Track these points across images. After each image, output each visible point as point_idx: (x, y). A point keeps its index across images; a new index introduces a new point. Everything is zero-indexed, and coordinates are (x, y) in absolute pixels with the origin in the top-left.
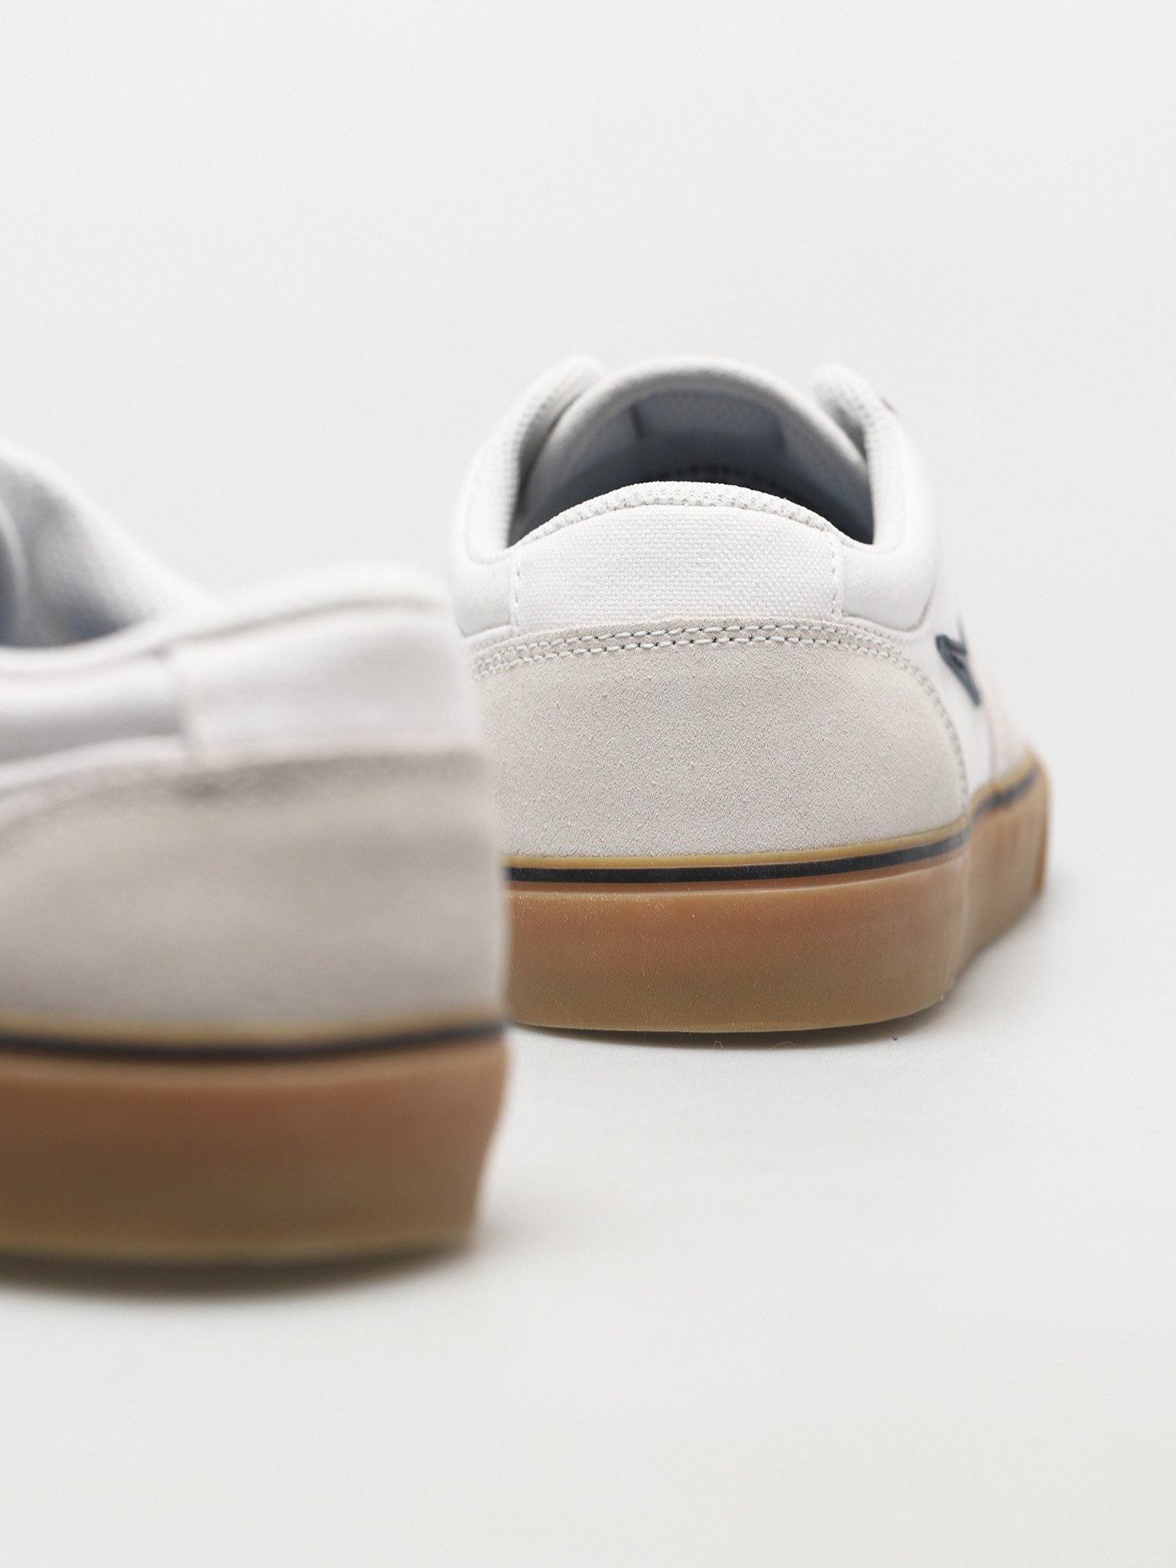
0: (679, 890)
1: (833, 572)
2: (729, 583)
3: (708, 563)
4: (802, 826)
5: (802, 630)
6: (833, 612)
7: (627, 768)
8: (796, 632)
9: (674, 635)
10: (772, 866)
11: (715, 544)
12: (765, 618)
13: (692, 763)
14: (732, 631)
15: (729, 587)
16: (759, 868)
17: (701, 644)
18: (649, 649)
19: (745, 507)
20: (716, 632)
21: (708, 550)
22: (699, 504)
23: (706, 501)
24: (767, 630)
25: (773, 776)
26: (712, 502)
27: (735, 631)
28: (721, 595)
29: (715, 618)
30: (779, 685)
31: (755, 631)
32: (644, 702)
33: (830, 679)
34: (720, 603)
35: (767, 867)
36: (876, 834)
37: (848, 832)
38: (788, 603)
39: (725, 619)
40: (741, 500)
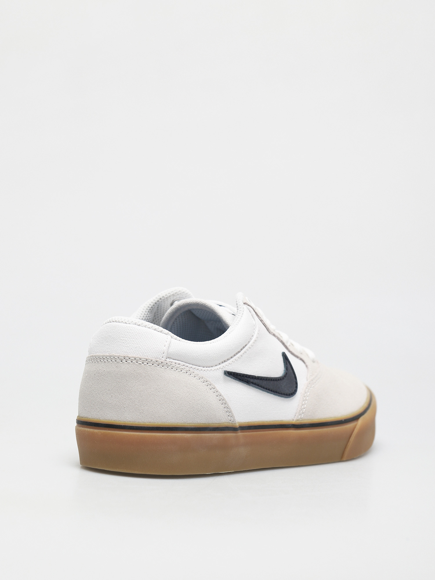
0: (105, 430)
1: (165, 346)
2: (129, 346)
3: (124, 340)
4: (140, 416)
5: (148, 361)
6: (163, 357)
7: (97, 394)
8: (146, 361)
9: (111, 359)
10: (130, 426)
11: (127, 334)
12: (136, 356)
13: (112, 395)
14: (126, 359)
15: (128, 347)
16: (126, 426)
17: (118, 362)
18: (105, 362)
19: (139, 325)
20: (122, 359)
21: (124, 336)
22: (126, 323)
23: (127, 322)
24: (137, 360)
25: (133, 401)
26: (129, 323)
27: (127, 359)
28: (126, 349)
29: (122, 355)
30: (138, 376)
31: (133, 360)
32: (103, 377)
33: (156, 376)
34: (125, 351)
35: (128, 426)
36: (167, 421)
37: (156, 419)
38: (146, 353)
39: (124, 355)
40: (138, 323)
